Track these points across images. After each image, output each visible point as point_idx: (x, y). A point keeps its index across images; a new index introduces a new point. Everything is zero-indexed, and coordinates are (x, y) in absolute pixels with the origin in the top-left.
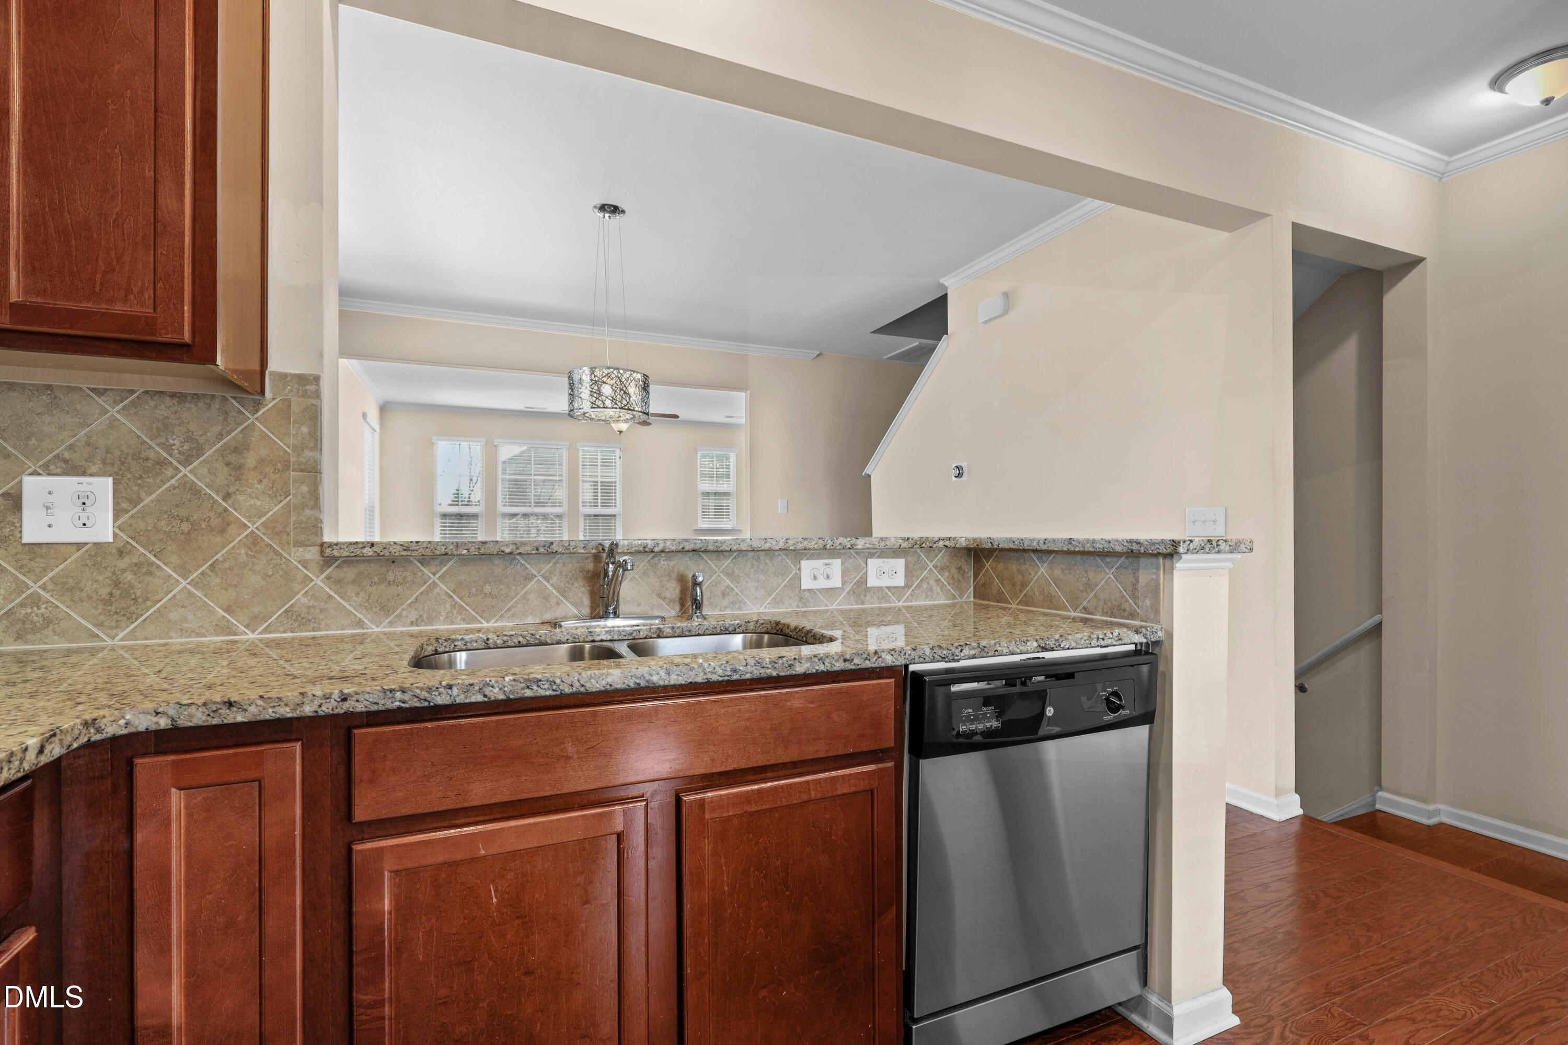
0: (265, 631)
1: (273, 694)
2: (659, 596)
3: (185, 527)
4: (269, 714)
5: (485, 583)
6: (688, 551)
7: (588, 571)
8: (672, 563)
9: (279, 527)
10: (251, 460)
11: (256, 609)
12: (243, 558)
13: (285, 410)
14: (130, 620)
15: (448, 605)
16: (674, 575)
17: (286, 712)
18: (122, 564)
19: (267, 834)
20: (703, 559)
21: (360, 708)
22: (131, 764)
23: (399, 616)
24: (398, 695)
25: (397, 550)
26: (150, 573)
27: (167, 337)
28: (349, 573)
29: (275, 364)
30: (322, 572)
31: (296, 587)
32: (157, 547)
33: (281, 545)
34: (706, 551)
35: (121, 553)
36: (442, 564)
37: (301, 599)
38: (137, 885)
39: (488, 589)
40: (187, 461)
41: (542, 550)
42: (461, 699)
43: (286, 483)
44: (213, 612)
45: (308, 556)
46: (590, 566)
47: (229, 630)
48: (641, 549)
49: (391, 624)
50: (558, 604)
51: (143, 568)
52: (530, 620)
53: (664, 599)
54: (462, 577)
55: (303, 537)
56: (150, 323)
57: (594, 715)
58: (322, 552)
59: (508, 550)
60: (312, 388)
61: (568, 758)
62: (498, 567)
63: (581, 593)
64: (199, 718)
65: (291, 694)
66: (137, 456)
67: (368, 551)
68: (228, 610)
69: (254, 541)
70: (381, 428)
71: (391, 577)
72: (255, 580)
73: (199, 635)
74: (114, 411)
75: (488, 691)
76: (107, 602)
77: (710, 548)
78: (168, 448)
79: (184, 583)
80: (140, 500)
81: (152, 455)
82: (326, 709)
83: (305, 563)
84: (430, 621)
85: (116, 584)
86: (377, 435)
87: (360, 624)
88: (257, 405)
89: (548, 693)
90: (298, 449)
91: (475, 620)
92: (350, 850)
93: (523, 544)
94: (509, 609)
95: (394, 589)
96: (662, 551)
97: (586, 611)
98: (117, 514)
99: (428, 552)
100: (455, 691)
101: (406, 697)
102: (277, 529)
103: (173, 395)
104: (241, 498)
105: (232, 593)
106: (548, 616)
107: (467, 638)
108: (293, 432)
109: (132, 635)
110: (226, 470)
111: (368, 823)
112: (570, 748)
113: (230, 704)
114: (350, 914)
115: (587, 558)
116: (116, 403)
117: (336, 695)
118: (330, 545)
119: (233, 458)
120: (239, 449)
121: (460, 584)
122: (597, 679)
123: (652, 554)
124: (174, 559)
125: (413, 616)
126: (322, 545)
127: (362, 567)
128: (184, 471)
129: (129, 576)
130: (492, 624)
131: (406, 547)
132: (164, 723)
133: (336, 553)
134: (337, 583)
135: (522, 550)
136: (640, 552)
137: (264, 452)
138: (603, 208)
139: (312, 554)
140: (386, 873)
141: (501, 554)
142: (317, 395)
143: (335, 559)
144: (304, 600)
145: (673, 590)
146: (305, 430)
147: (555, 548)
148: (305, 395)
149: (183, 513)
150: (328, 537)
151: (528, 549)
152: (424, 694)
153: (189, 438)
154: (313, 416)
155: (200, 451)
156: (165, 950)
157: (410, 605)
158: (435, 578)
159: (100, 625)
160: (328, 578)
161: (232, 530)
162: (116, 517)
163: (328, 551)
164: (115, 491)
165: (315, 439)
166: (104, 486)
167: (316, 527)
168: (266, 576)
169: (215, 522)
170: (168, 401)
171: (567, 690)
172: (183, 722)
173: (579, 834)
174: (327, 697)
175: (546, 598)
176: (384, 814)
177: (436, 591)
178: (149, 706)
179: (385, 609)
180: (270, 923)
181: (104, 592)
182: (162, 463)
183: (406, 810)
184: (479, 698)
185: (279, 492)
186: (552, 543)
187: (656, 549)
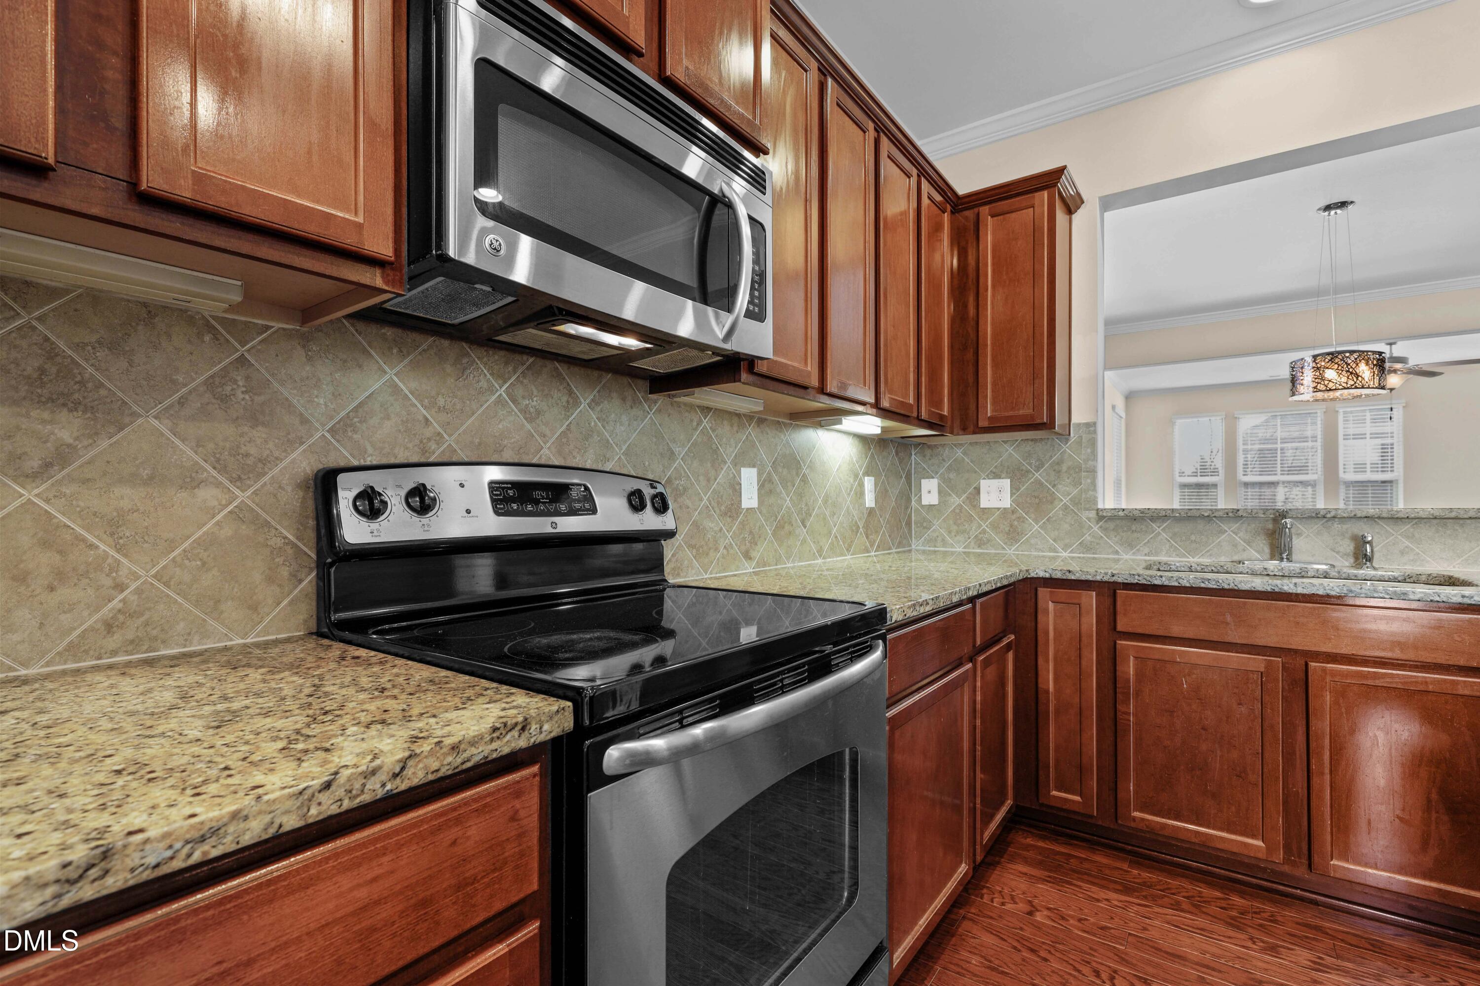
0: (1071, 552)
1: (1085, 570)
2: (1333, 550)
3: (1037, 501)
4: (1083, 578)
5: (1192, 534)
6: (1361, 517)
7: (1268, 530)
8: (1345, 527)
9: (1077, 501)
10: (1064, 468)
11: (1067, 541)
12: (1061, 516)
13: (1079, 442)
14: (1017, 542)
15: (1167, 546)
16: (1348, 535)
17: (1090, 578)
18: (1014, 517)
19: (1082, 627)
20: (1378, 524)
21: (1120, 580)
22: (1036, 590)
23: (1138, 550)
24: (1137, 577)
25: (1137, 513)
26: (1023, 522)
27: (1038, 421)
28: (1111, 525)
29: (1075, 419)
30: (1098, 523)
31: (1085, 531)
32: (1027, 510)
33: (1078, 510)
34: (1379, 518)
35: (1013, 512)
36: (1164, 522)
37: (1087, 538)
38: (1039, 634)
39: (1193, 538)
40: (1037, 471)
41: (1230, 514)
42: (1166, 583)
43: (1080, 478)
44: (1048, 541)
45: (1091, 515)
46: (1270, 526)
47: (1055, 550)
48: (1314, 515)
49: (1134, 553)
50: (1244, 550)
51: (1021, 519)
52: (1223, 559)
53: (1338, 553)
54: (1176, 530)
55: (1088, 506)
56: (1032, 417)
57: (1245, 603)
58: (1097, 514)
59: (1206, 514)
60: (1092, 429)
61: (1227, 624)
62: (1201, 525)
63: (1263, 544)
64: (1058, 575)
65: (1092, 571)
66: (1018, 469)
67: (1121, 514)
68: (1054, 540)
69: (1066, 507)
70: (1127, 414)
71: (1134, 528)
72: (1066, 526)
73: (1043, 552)
74: (1011, 450)
75: (1181, 581)
76: (1008, 534)
77: (1385, 515)
78: (1030, 464)
79: (1036, 527)
80: (1020, 489)
81: (1024, 468)
82: (1106, 579)
83: (1089, 519)
84: (1157, 554)
85: (1011, 526)
86: (1123, 421)
87: (1117, 552)
88: (1067, 440)
89: (1215, 587)
90: (1086, 461)
91: (1184, 556)
92: (1115, 643)
93: (1217, 510)
94: (1208, 551)
95: (1135, 535)
96: (1334, 517)
97: (1268, 556)
98: (1012, 494)
99: (1155, 514)
100: (1164, 579)
101: (1140, 578)
102: (1076, 502)
103: (1032, 440)
104: (1060, 486)
105: (1056, 533)
106: (1236, 558)
107: (1178, 564)
108: (1083, 452)
109: (1017, 549)
110: (1053, 473)
111: (1124, 633)
112: (1229, 618)
113: (1070, 572)
114: (1115, 670)
115: (1267, 521)
116: (1011, 446)
117: (1110, 573)
118: (1102, 510)
119: (1056, 467)
120: (1059, 463)
121: (1175, 534)
122: (1246, 583)
123: (1325, 520)
124: (1033, 516)
125: (1146, 550)
126: (1098, 510)
127: (1118, 522)
128: (1037, 475)
129: (1016, 523)
130: (1196, 560)
131: (1142, 511)
132: (1047, 575)
133: (1105, 514)
134: (1104, 529)
135: (1216, 514)
136: (1312, 517)
137: (1070, 463)
138: (1328, 208)
139: (1093, 514)
140: (1132, 658)
141: (1202, 517)
142: (1095, 432)
143: (1104, 517)
144: (1089, 538)
145: (1348, 546)
146: (1089, 450)
147: (1240, 513)
148: (1089, 433)
149: (1036, 494)
150: (1100, 506)
151: (1221, 514)
152: (1148, 578)
153: (1039, 460)
154: (1093, 443)
155: (1043, 465)
156: (1047, 661)
157: (1145, 544)
158: (1159, 530)
159: (1005, 544)
160: (1101, 527)
161: (1056, 502)
162: (1011, 496)
163: (1101, 513)
164: (1011, 485)
165: (1094, 455)
166: (1007, 482)
167: (1095, 502)
168: (1071, 525)
169: (1049, 498)
170: (1030, 443)
171: (1226, 587)
172: (1054, 576)
173: (1235, 666)
174: (1106, 574)
175: (1235, 546)
176: (1130, 630)
177: (1160, 537)
178: (1043, 568)
179: (1130, 546)
180: (1084, 663)
181: (1007, 529)
182: (1028, 471)
183: (1140, 631)
184: (1176, 584)
185: (1077, 483)
186: (1238, 510)
187: (1328, 516)
